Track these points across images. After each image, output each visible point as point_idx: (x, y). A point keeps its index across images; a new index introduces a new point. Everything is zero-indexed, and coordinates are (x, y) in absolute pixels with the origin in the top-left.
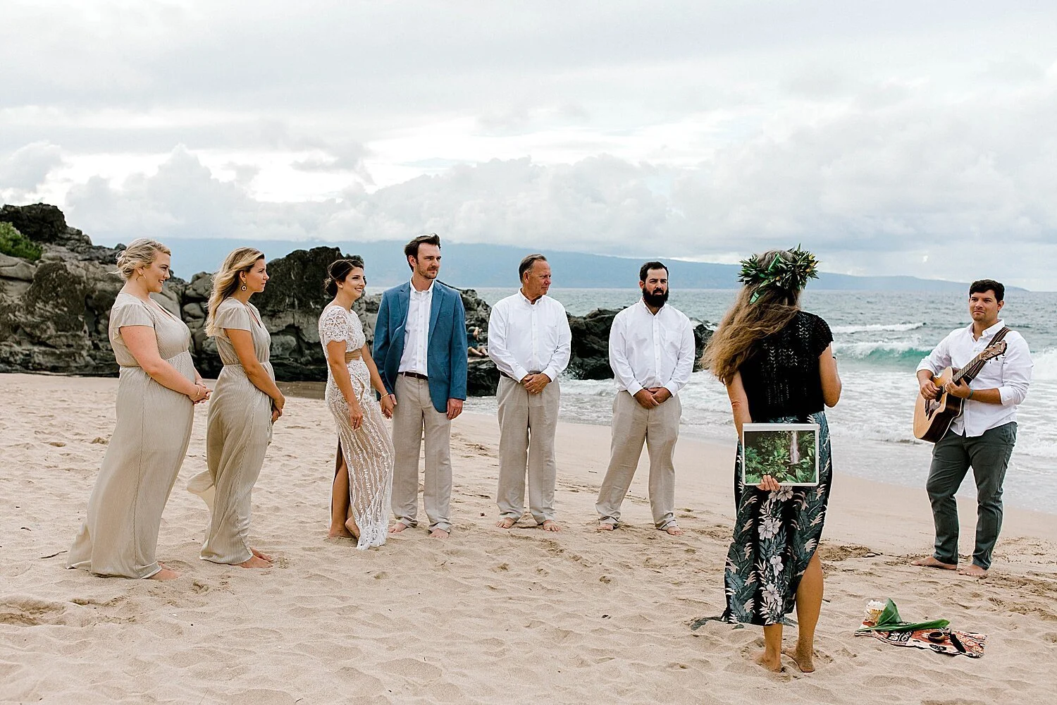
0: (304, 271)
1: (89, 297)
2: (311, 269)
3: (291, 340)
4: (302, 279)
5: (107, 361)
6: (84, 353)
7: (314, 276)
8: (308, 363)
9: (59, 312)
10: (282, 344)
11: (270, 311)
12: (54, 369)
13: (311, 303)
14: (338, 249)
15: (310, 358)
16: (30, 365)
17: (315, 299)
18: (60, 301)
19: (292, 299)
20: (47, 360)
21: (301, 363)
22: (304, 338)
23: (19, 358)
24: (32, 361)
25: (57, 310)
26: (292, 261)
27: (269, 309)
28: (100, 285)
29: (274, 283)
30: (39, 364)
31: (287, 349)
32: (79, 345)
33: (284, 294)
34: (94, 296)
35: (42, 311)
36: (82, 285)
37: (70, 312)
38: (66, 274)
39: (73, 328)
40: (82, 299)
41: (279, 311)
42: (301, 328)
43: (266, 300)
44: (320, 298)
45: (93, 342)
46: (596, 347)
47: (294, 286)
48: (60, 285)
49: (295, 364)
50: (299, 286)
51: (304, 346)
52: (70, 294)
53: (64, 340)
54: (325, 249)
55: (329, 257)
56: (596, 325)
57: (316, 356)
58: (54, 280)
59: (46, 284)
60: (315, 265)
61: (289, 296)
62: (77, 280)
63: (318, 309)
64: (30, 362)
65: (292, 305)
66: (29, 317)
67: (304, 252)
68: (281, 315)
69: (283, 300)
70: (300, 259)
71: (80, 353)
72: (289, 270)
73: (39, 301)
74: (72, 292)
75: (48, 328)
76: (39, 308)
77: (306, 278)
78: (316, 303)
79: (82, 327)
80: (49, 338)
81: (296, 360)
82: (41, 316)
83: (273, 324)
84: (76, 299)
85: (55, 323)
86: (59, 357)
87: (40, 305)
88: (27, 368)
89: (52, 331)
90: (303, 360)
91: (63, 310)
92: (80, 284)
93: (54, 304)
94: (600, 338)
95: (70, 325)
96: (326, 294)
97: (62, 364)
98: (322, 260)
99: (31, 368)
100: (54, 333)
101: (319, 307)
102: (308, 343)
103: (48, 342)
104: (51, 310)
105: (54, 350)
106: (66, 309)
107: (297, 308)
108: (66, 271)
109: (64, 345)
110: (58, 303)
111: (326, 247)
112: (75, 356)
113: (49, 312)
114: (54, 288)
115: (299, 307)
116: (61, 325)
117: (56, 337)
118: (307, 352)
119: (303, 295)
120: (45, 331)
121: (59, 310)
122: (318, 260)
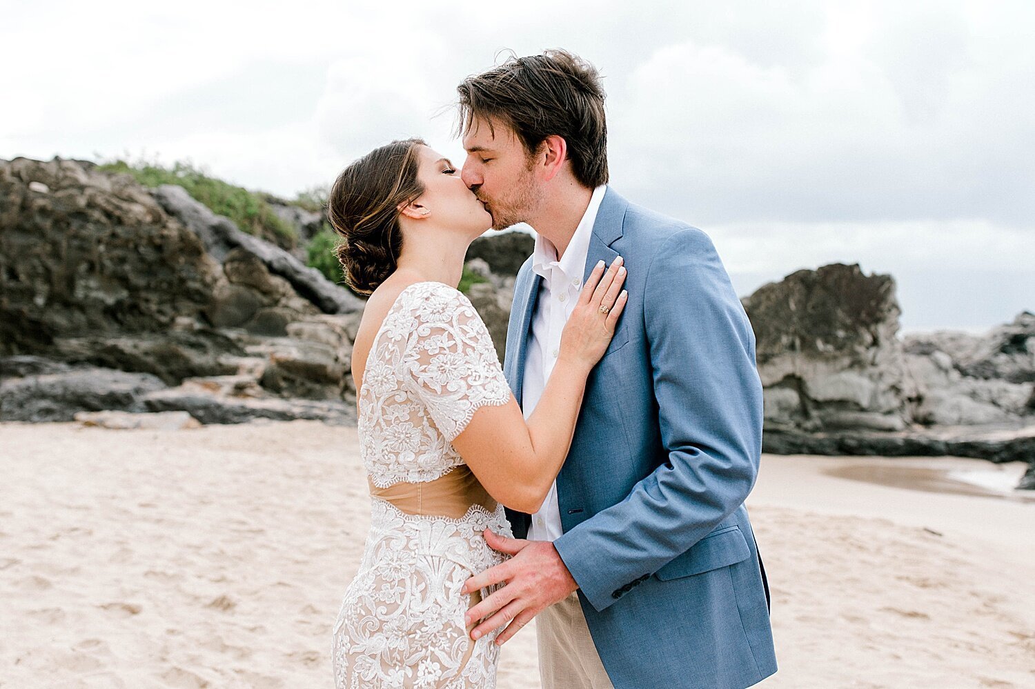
0: (808, 297)
2: (818, 293)
3: (791, 396)
4: (805, 308)
7: (824, 304)
8: (816, 429)
10: (779, 403)
13: (819, 343)
14: (857, 265)
15: (818, 423)
17: (825, 337)
19: (792, 337)
21: (806, 430)
22: (808, 393)
26: (792, 285)
31: (785, 409)
33: (779, 331)
41: (773, 355)
42: (804, 378)
44: (831, 335)
47: (795, 319)
49: (797, 431)
50: (801, 319)
51: (810, 406)
54: (839, 267)
55: (844, 276)
57: (828, 419)
60: (825, 288)
61: (787, 333)
63: (828, 351)
65: (792, 347)
67: (809, 272)
68: (776, 360)
69: (778, 338)
70: (803, 282)
72: (786, 298)
77: (812, 307)
78: (826, 342)
81: (798, 426)
83: (764, 373)
90: (809, 424)
96: (841, 330)
98: (835, 282)
101: (830, 348)
102: (815, 400)
107: (799, 349)
108: (496, 306)
111: (840, 264)
115: (801, 348)
118: (814, 413)
119: (808, 331)
122: (830, 281)
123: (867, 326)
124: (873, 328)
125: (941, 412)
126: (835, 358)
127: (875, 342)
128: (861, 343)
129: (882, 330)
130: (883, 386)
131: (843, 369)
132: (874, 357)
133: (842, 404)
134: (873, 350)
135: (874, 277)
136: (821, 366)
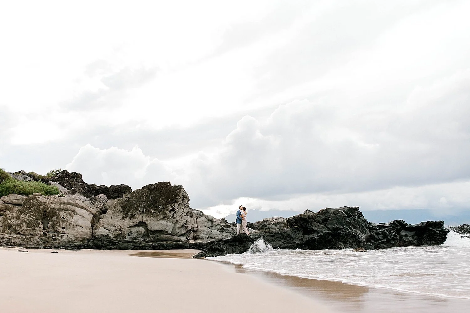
0: (150, 195)
1: (45, 211)
2: (154, 193)
3: (142, 229)
4: (149, 198)
5: (47, 241)
6: (37, 238)
7: (155, 197)
8: (151, 241)
9: (31, 219)
10: (137, 232)
11: (131, 215)
12: (20, 245)
13: (152, 210)
14: (169, 183)
15: (152, 239)
16: (9, 243)
17: (154, 208)
18: (32, 214)
19: (143, 208)
20: (18, 241)
21: (147, 242)
22: (148, 228)
23: (5, 240)
24: (10, 241)
25: (30, 218)
26: (145, 190)
27: (129, 214)
28: (52, 206)
29: (134, 201)
30: (13, 243)
31: (140, 234)
32: (35, 234)
33: (138, 206)
34: (48, 211)
35: (23, 219)
36: (43, 206)
37: (36, 218)
38: (36, 201)
39: (34, 226)
40: (42, 212)
41: (135, 215)
42: (146, 223)
43: (129, 209)
44: (157, 207)
45: (44, 233)
46: (314, 228)
47: (144, 202)
48: (33, 207)
50: (147, 202)
51: (149, 232)
52: (37, 210)
53: (29, 231)
55: (164, 186)
56: (318, 217)
57: (157, 238)
58: (30, 204)
59: (26, 206)
60: (156, 191)
61: (141, 207)
62: (41, 203)
63: (155, 213)
64: (9, 242)
65: (143, 212)
66: (17, 221)
67: (152, 185)
68: (136, 217)
69: (137, 209)
70: (149, 189)
71: (34, 238)
72: (143, 194)
73: (23, 214)
74: (38, 209)
75: (23, 226)
76: (22, 217)
77: (151, 198)
78: (155, 210)
79: (39, 225)
80: (22, 231)
81: (145, 240)
82: (23, 221)
83: (132, 221)
84: (39, 212)
85: (27, 224)
86: (24, 239)
87: (23, 216)
88: (8, 245)
89: (25, 226)
90: (148, 240)
91: (33, 218)
92: (42, 206)
93: (29, 215)
94: (320, 224)
95: (33, 225)
96: (161, 205)
97: (24, 243)
98: (160, 188)
99: (10, 245)
100: (26, 228)
101: (156, 212)
102: (151, 231)
103: (21, 232)
104: (27, 218)
105: (22, 236)
106: (34, 217)
107: (145, 213)
109: (29, 234)
110: (31, 214)
111: (163, 182)
112: (31, 239)
113: (26, 219)
114: (30, 208)
115: (146, 212)
116: (30, 225)
117: (25, 230)
118: (151, 235)
119: (148, 206)
120: (22, 228)
121: (31, 218)
122: (158, 188)
123: (171, 204)
124: (173, 205)
125: (201, 235)
126: (158, 215)
127: (173, 209)
128: (167, 210)
129: (176, 205)
130: (178, 226)
131: (160, 219)
132: (173, 215)
133: (161, 232)
134: (173, 213)
135: (175, 186)
136: (152, 218)
